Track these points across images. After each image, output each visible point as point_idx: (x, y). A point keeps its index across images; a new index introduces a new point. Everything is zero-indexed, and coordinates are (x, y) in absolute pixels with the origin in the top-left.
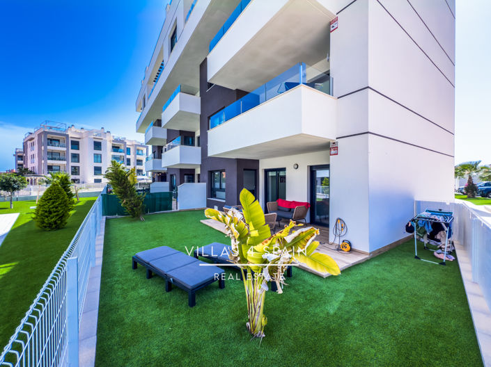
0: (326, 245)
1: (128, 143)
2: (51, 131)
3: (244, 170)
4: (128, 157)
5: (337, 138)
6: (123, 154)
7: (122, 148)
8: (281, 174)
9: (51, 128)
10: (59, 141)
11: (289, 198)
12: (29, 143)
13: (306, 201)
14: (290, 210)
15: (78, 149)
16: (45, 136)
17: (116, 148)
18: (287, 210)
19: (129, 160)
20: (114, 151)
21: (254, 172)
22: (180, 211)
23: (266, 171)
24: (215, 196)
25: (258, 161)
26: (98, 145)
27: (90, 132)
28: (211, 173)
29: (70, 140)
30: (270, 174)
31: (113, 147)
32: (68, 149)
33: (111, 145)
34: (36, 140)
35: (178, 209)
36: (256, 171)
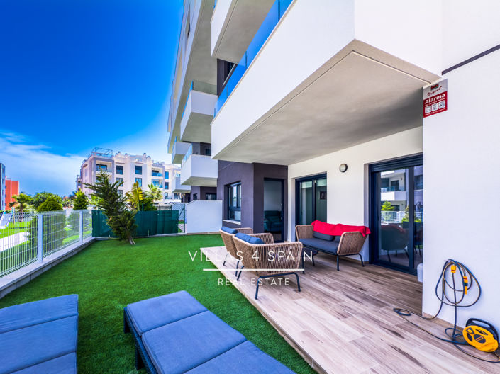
0: (413, 318)
1: (166, 167)
2: (101, 157)
3: (266, 179)
4: (166, 180)
5: (443, 73)
6: (161, 178)
7: (161, 172)
8: (320, 183)
9: (101, 155)
10: (106, 166)
11: (332, 219)
12: (84, 169)
13: (362, 224)
14: (334, 239)
15: (122, 174)
16: (95, 162)
17: (155, 173)
18: (328, 237)
19: (167, 184)
20: (153, 175)
21: (280, 183)
22: (188, 235)
23: (299, 182)
24: (232, 217)
25: (286, 167)
26: (139, 170)
27: (133, 157)
28: (228, 188)
29: (116, 165)
30: (305, 185)
31: (153, 171)
32: (113, 174)
33: (151, 170)
34: (88, 167)
35: (186, 233)
36: (283, 182)
